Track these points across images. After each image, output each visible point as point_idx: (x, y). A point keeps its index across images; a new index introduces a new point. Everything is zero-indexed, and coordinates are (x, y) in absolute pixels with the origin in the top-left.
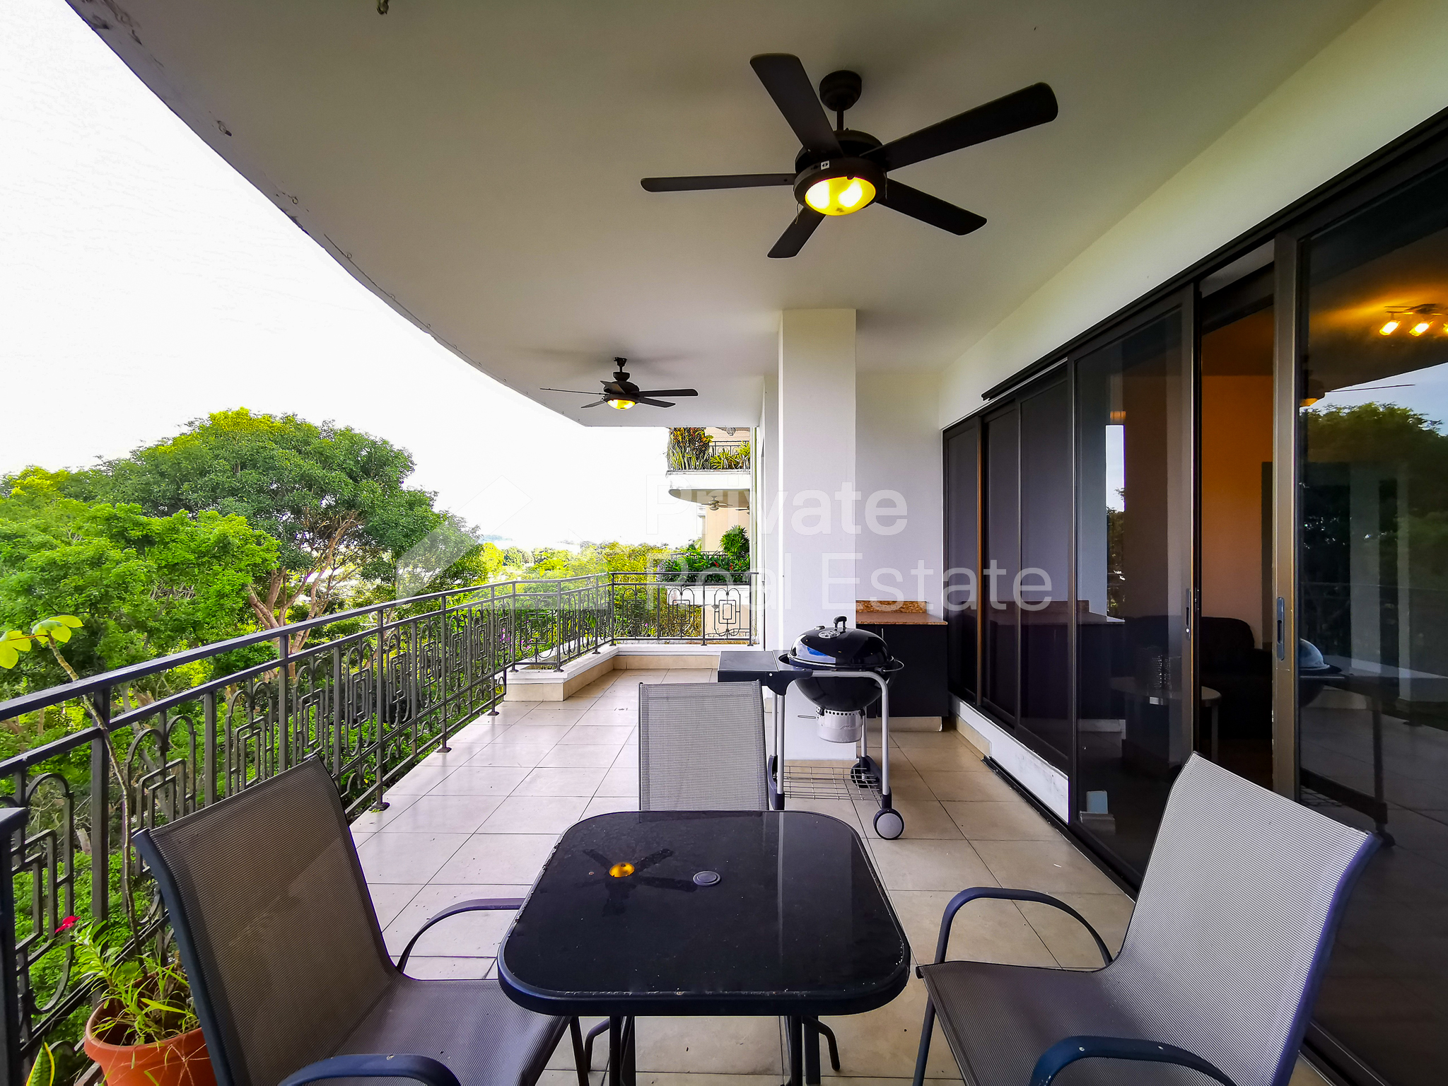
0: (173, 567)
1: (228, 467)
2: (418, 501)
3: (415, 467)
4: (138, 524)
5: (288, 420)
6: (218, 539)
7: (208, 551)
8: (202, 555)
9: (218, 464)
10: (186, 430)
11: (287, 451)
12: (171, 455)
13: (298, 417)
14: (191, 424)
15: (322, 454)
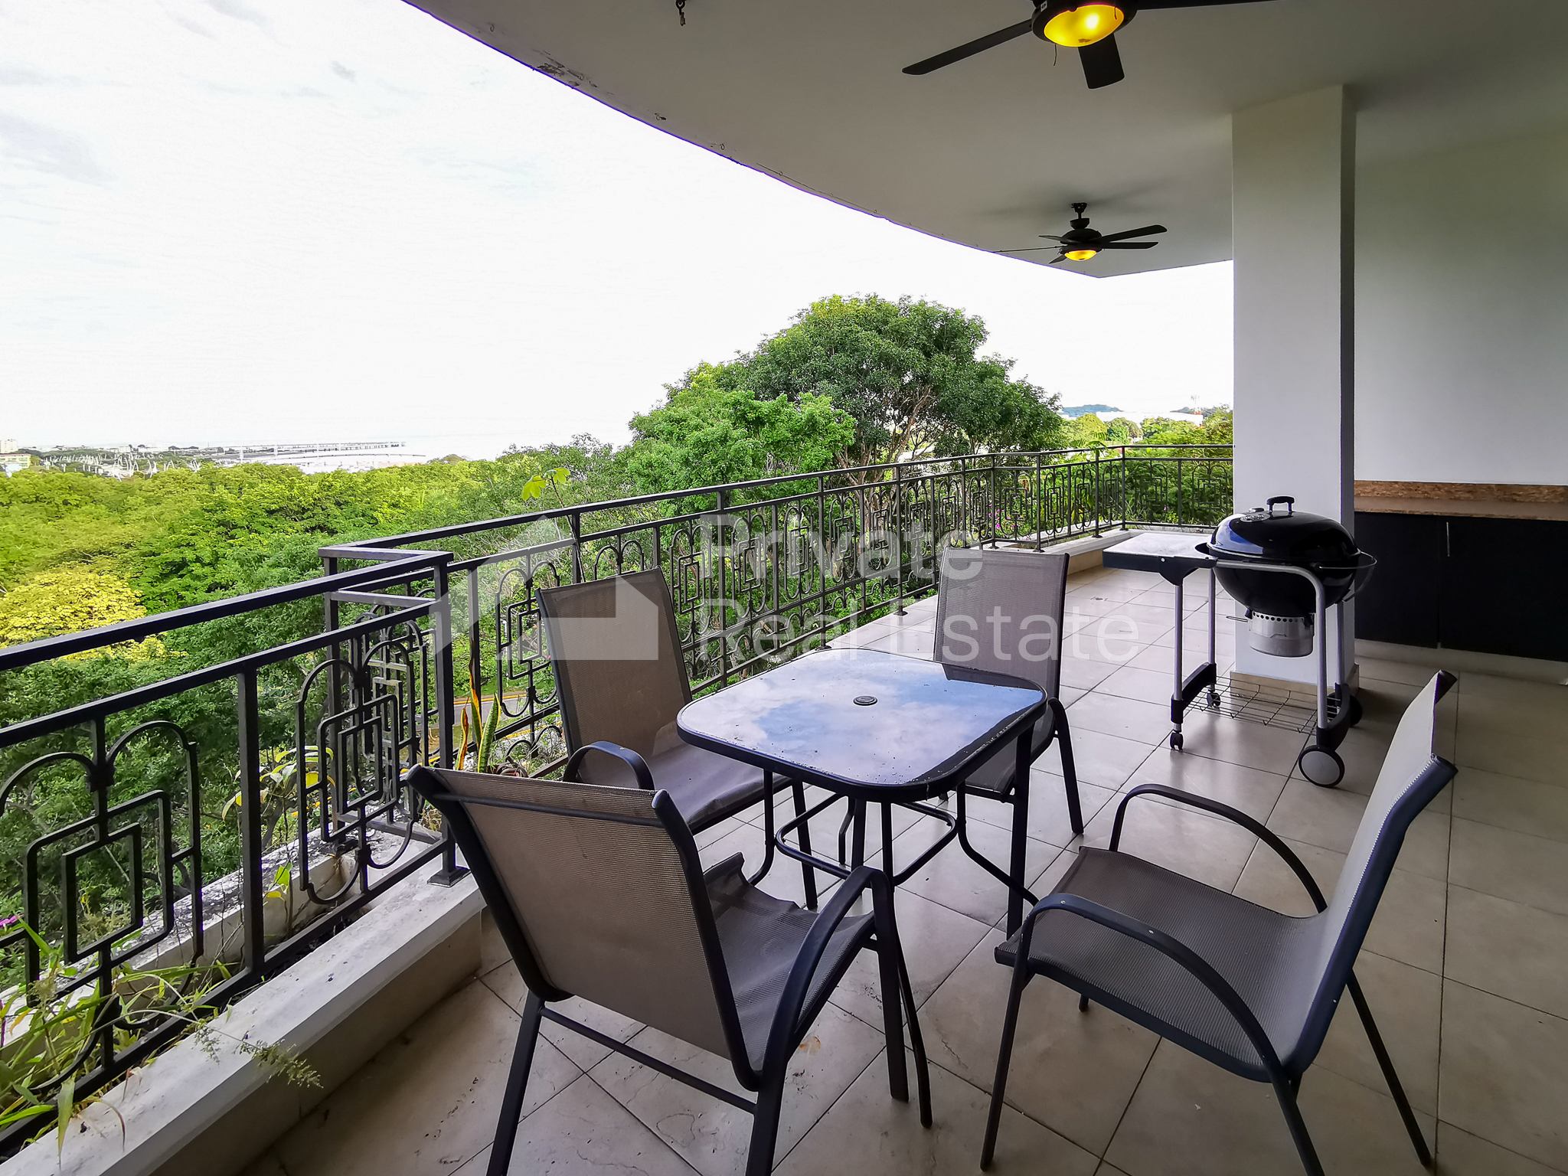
0: (777, 444)
1: (823, 352)
2: (991, 372)
3: (987, 337)
4: (753, 408)
5: (871, 300)
6: (808, 418)
7: (801, 430)
8: (798, 432)
9: (816, 350)
10: (796, 321)
11: (869, 332)
12: (783, 345)
13: (879, 298)
14: (800, 315)
15: (898, 332)
